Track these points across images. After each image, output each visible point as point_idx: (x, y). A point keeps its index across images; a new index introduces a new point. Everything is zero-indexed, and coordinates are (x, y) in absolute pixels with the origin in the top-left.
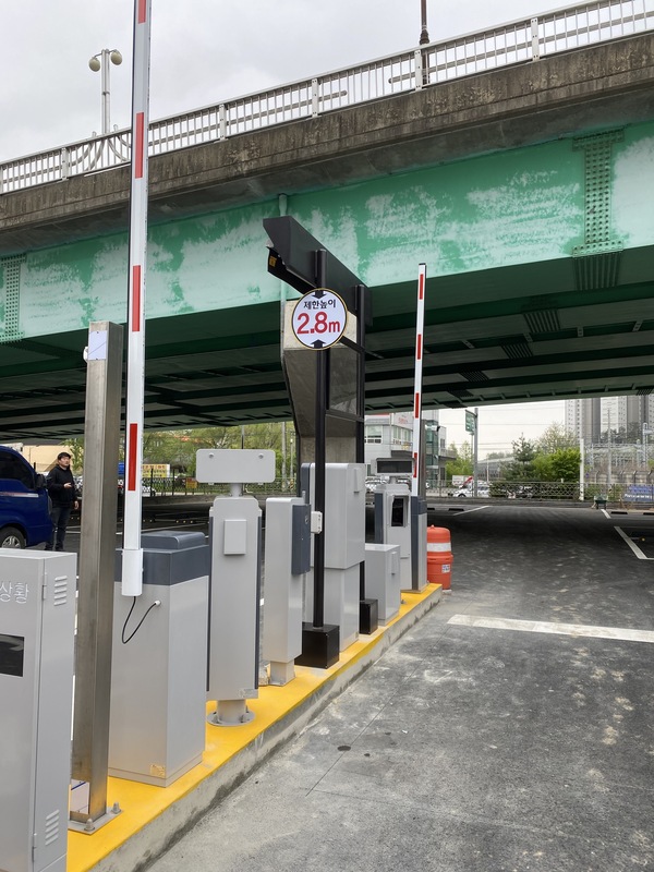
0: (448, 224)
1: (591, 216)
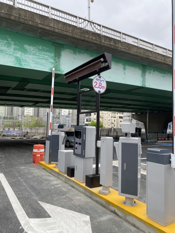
0: (18, 52)
1: (56, 63)
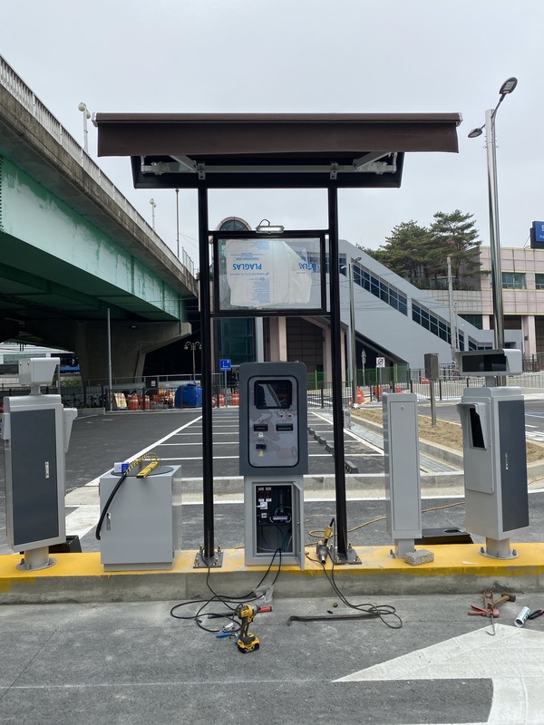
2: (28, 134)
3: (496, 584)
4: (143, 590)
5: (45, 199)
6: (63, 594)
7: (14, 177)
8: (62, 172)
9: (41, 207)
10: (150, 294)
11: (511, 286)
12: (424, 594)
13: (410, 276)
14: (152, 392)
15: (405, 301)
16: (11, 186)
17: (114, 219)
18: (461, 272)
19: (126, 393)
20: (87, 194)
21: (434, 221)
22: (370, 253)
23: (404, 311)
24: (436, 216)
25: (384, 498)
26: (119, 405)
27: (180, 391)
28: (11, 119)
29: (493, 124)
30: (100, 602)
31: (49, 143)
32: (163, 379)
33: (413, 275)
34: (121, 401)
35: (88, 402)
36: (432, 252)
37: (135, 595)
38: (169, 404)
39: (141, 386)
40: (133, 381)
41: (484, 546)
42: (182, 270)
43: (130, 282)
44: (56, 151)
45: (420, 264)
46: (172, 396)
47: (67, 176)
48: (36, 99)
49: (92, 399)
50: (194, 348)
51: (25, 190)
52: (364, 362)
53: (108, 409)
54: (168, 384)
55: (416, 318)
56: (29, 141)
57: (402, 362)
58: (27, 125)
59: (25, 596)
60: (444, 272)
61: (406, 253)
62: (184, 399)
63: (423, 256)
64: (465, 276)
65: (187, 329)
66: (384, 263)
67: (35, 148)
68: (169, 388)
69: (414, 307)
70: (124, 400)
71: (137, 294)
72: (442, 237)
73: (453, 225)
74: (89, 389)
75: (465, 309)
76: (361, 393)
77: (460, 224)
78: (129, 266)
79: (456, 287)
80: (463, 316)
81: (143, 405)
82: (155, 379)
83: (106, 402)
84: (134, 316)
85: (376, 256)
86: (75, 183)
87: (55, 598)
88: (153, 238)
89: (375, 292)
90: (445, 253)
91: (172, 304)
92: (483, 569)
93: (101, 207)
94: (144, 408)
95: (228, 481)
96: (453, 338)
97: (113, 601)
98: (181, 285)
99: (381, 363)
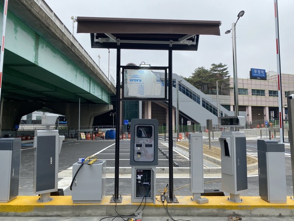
2: (50, 27)
3: (234, 213)
4: (89, 212)
5: (56, 53)
6: (55, 213)
7: (44, 44)
8: (63, 43)
9: (54, 56)
10: (97, 93)
11: (242, 94)
12: (204, 216)
13: (201, 89)
14: (96, 133)
15: (199, 99)
16: (43, 48)
17: (83, 62)
18: (222, 88)
19: (85, 133)
20: (73, 52)
21: (211, 67)
22: (185, 79)
23: (199, 102)
24: (212, 65)
25: (189, 177)
26: (82, 138)
27: (107, 133)
28: (43, 21)
29: (235, 29)
30: (71, 216)
31: (58, 31)
32: (100, 128)
33: (203, 88)
34: (83, 136)
35: (70, 136)
36: (210, 79)
37: (85, 214)
38: (103, 138)
39: (91, 130)
40: (89, 128)
41: (229, 197)
42: (110, 83)
43: (89, 88)
44: (61, 34)
45: (205, 84)
46: (104, 135)
47: (65, 44)
48: (54, 14)
49: (72, 135)
50: (114, 115)
51: (48, 50)
52: (182, 123)
53: (78, 139)
54: (103, 130)
55: (204, 106)
56: (50, 30)
57: (198, 123)
58: (50, 24)
59: (40, 213)
60: (215, 88)
61: (200, 79)
62: (109, 136)
63: (207, 81)
64: (223, 89)
65: (111, 107)
66: (191, 83)
67: (53, 33)
68: (103, 131)
69: (203, 101)
70: (84, 136)
71: (91, 93)
72: (214, 73)
73: (219, 69)
74: (70, 131)
75: (223, 102)
76: (181, 135)
77: (222, 68)
78: (89, 81)
79: (220, 93)
80: (223, 105)
81: (92, 138)
82: (97, 127)
83: (77, 136)
84: (90, 102)
85: (188, 80)
86: (68, 47)
87: (52, 214)
88: (99, 70)
89: (187, 95)
90: (216, 80)
91: (105, 97)
92: (228, 207)
93: (78, 57)
94: (92, 139)
95: (126, 169)
96: (219, 114)
97: (76, 216)
98: (110, 90)
99: (189, 123)
